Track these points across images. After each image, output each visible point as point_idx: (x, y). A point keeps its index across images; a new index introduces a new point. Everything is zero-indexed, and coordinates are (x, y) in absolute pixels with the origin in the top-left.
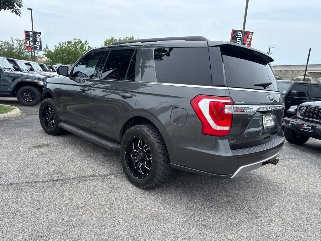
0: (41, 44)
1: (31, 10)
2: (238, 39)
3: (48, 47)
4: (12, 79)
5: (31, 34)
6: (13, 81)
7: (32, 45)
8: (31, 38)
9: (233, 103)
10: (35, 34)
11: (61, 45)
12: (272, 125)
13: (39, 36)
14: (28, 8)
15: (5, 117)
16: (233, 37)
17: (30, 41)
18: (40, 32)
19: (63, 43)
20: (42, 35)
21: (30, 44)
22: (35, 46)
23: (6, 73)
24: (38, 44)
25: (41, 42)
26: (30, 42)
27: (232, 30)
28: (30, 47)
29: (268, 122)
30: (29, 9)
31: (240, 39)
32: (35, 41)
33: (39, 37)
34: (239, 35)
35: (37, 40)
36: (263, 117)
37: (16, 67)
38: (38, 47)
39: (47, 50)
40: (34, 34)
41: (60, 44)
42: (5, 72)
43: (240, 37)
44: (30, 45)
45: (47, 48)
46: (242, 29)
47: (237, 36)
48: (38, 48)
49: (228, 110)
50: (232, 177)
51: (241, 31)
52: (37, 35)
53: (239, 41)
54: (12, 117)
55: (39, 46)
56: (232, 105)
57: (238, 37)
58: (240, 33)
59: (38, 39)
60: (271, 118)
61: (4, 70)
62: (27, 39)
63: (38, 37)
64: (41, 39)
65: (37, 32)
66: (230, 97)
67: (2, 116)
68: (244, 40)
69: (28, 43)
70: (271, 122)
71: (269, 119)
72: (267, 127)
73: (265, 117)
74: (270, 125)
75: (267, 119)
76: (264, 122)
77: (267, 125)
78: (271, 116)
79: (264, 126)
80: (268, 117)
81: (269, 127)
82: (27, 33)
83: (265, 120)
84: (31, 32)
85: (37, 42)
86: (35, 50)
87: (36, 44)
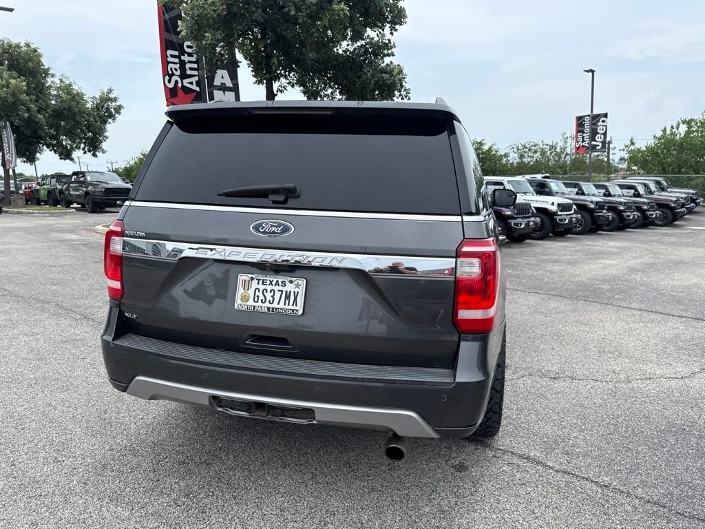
0: (605, 137)
1: (592, 71)
3: (634, 141)
5: (587, 120)
8: (587, 129)
9: (123, 234)
10: (595, 118)
11: (668, 132)
12: (297, 308)
13: (603, 121)
14: (585, 71)
17: (585, 135)
18: (607, 114)
19: (672, 127)
21: (583, 141)
22: (593, 143)
24: (599, 138)
25: (605, 134)
26: (583, 137)
28: (583, 146)
29: (269, 296)
32: (594, 133)
33: (603, 124)
35: (598, 130)
36: (242, 278)
38: (598, 146)
39: (632, 147)
40: (593, 120)
41: (665, 130)
44: (584, 144)
45: (633, 143)
48: (598, 148)
49: (116, 246)
52: (598, 121)
55: (602, 142)
56: (121, 236)
59: (600, 127)
62: (578, 132)
63: (600, 123)
64: (606, 126)
65: (598, 116)
66: (123, 220)
69: (580, 139)
70: (288, 297)
71: (276, 288)
72: (254, 307)
73: (252, 279)
74: (275, 305)
75: (261, 287)
76: (240, 291)
77: (257, 302)
78: (296, 283)
79: (238, 301)
80: (268, 282)
81: (269, 309)
82: (580, 120)
83: (247, 286)
84: (589, 116)
85: (599, 135)
86: (593, 152)
87: (596, 138)
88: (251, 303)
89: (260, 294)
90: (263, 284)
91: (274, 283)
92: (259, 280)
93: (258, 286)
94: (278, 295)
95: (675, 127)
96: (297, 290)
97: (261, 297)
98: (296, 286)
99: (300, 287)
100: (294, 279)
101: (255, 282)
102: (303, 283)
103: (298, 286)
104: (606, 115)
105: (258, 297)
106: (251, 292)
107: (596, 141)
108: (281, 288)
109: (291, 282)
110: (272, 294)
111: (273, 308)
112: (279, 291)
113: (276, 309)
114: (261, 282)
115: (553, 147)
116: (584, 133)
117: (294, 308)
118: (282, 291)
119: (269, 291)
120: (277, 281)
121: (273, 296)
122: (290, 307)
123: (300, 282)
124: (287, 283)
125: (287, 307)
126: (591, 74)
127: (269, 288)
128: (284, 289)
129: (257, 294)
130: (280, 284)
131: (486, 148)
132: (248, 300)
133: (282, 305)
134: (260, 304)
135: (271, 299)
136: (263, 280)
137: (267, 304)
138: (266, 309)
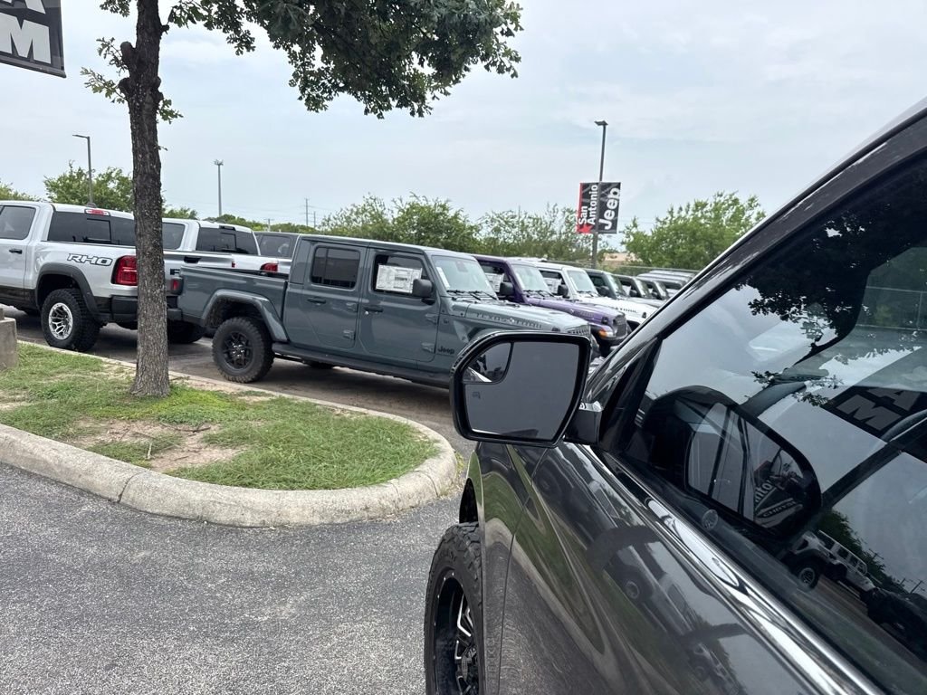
0: (616, 215)
1: (604, 125)
3: (638, 222)
4: (471, 329)
5: (595, 189)
6: (471, 336)
7: (593, 219)
8: (594, 202)
10: (605, 188)
11: (676, 215)
13: (615, 193)
14: (597, 123)
15: (367, 509)
17: (590, 209)
19: (681, 209)
20: (622, 192)
21: (588, 217)
22: (601, 221)
23: (455, 308)
24: (609, 215)
25: (616, 210)
28: (588, 225)
30: (599, 124)
32: (603, 208)
33: (614, 197)
35: (608, 205)
37: (509, 285)
39: (634, 230)
40: (603, 190)
41: (671, 212)
42: (453, 303)
44: (589, 221)
45: (635, 226)
48: (607, 228)
52: (608, 193)
54: (400, 505)
55: (612, 221)
59: (610, 201)
61: (454, 299)
62: (582, 204)
63: (611, 195)
64: (618, 200)
65: (609, 185)
67: (355, 502)
69: (584, 214)
82: (585, 187)
84: (597, 184)
85: (608, 211)
86: (599, 233)
87: (605, 215)
95: (684, 208)
104: (618, 186)
107: (604, 218)
115: (537, 221)
116: (589, 206)
126: (602, 127)
131: (451, 214)
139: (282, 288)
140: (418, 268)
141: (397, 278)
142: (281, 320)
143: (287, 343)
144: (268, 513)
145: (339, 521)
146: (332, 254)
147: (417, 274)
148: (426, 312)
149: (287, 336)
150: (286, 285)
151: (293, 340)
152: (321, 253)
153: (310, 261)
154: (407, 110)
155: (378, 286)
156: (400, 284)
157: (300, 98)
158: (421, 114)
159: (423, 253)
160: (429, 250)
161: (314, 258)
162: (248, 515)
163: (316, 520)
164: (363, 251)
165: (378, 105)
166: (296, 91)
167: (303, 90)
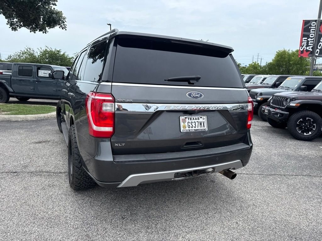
1: (110, 25)
2: (312, 31)
9: (114, 101)
12: (205, 128)
16: (304, 28)
27: (303, 21)
29: (193, 124)
30: (108, 24)
31: (314, 30)
34: (312, 25)
36: (181, 118)
43: (315, 27)
46: (317, 19)
47: (310, 27)
49: (108, 108)
50: (120, 186)
51: (316, 21)
53: (314, 32)
56: (113, 102)
57: (312, 27)
58: (315, 23)
60: (201, 120)
66: (111, 93)
68: (320, 31)
70: (201, 124)
71: (196, 121)
72: (189, 130)
73: (186, 118)
74: (197, 128)
75: (190, 121)
76: (182, 124)
77: (190, 128)
78: (203, 118)
79: (182, 129)
80: (192, 119)
81: (195, 130)
83: (184, 121)
88: (187, 128)
89: (190, 124)
90: (190, 120)
91: (195, 119)
92: (189, 118)
93: (189, 121)
94: (197, 123)
96: (204, 121)
97: (191, 125)
98: (203, 119)
99: (205, 119)
100: (202, 116)
101: (187, 119)
102: (205, 117)
103: (204, 119)
105: (189, 125)
106: (186, 124)
108: (198, 121)
109: (201, 118)
110: (195, 124)
111: (197, 130)
112: (197, 122)
113: (198, 130)
114: (189, 119)
117: (204, 128)
118: (198, 122)
119: (193, 123)
120: (196, 118)
121: (195, 125)
122: (203, 128)
123: (204, 117)
124: (200, 118)
125: (201, 128)
127: (193, 121)
128: (199, 121)
129: (189, 124)
130: (197, 119)
132: (186, 128)
133: (199, 128)
134: (191, 128)
135: (195, 126)
136: (190, 118)
137: (194, 128)
138: (194, 130)
139: (10, 78)
140: (50, 70)
141: (44, 73)
142: (11, 86)
143: (14, 92)
144: (24, 118)
145: (39, 119)
146: (24, 68)
147: (50, 72)
148: (53, 81)
149: (13, 90)
150: (11, 77)
151: (15, 92)
152: (21, 68)
153: (18, 70)
154: (42, 32)
155: (39, 75)
156: (45, 75)
157: (10, 28)
158: (46, 33)
159: (50, 67)
160: (52, 66)
161: (19, 69)
162: (19, 119)
163: (34, 119)
164: (33, 67)
165: (34, 30)
166: (9, 26)
167: (11, 26)
